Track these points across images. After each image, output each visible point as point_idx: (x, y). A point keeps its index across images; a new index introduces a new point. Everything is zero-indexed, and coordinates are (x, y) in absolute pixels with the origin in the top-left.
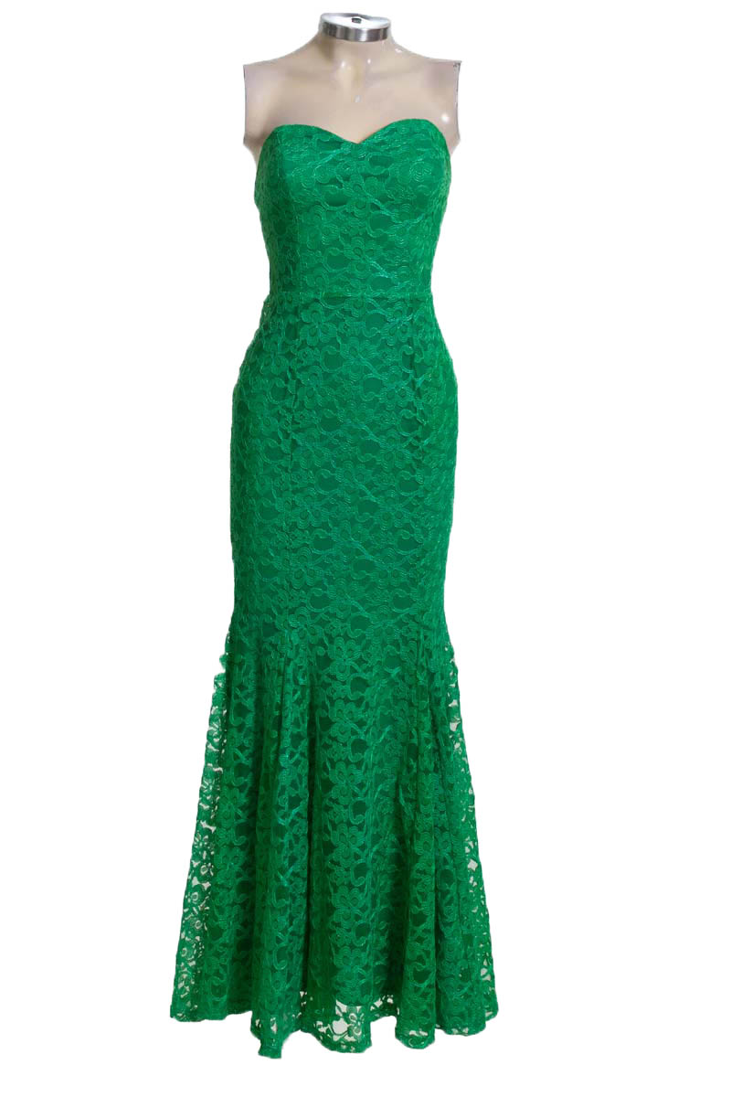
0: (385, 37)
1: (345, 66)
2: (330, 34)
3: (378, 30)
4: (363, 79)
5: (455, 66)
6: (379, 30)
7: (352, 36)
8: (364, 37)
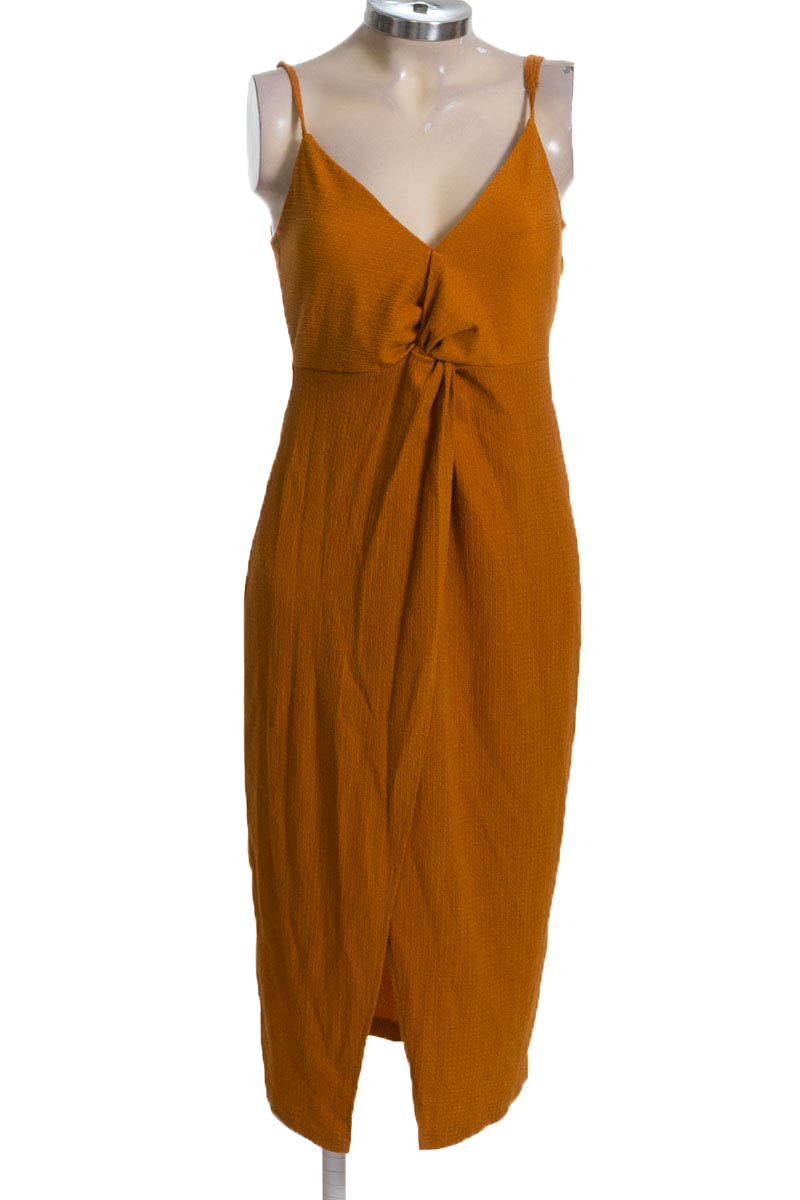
0: (463, 32)
1: (407, 77)
2: (381, 31)
3: (454, 24)
4: (433, 95)
5: (566, 72)
6: (456, 23)
7: (414, 33)
8: (433, 35)
